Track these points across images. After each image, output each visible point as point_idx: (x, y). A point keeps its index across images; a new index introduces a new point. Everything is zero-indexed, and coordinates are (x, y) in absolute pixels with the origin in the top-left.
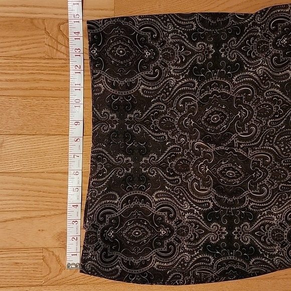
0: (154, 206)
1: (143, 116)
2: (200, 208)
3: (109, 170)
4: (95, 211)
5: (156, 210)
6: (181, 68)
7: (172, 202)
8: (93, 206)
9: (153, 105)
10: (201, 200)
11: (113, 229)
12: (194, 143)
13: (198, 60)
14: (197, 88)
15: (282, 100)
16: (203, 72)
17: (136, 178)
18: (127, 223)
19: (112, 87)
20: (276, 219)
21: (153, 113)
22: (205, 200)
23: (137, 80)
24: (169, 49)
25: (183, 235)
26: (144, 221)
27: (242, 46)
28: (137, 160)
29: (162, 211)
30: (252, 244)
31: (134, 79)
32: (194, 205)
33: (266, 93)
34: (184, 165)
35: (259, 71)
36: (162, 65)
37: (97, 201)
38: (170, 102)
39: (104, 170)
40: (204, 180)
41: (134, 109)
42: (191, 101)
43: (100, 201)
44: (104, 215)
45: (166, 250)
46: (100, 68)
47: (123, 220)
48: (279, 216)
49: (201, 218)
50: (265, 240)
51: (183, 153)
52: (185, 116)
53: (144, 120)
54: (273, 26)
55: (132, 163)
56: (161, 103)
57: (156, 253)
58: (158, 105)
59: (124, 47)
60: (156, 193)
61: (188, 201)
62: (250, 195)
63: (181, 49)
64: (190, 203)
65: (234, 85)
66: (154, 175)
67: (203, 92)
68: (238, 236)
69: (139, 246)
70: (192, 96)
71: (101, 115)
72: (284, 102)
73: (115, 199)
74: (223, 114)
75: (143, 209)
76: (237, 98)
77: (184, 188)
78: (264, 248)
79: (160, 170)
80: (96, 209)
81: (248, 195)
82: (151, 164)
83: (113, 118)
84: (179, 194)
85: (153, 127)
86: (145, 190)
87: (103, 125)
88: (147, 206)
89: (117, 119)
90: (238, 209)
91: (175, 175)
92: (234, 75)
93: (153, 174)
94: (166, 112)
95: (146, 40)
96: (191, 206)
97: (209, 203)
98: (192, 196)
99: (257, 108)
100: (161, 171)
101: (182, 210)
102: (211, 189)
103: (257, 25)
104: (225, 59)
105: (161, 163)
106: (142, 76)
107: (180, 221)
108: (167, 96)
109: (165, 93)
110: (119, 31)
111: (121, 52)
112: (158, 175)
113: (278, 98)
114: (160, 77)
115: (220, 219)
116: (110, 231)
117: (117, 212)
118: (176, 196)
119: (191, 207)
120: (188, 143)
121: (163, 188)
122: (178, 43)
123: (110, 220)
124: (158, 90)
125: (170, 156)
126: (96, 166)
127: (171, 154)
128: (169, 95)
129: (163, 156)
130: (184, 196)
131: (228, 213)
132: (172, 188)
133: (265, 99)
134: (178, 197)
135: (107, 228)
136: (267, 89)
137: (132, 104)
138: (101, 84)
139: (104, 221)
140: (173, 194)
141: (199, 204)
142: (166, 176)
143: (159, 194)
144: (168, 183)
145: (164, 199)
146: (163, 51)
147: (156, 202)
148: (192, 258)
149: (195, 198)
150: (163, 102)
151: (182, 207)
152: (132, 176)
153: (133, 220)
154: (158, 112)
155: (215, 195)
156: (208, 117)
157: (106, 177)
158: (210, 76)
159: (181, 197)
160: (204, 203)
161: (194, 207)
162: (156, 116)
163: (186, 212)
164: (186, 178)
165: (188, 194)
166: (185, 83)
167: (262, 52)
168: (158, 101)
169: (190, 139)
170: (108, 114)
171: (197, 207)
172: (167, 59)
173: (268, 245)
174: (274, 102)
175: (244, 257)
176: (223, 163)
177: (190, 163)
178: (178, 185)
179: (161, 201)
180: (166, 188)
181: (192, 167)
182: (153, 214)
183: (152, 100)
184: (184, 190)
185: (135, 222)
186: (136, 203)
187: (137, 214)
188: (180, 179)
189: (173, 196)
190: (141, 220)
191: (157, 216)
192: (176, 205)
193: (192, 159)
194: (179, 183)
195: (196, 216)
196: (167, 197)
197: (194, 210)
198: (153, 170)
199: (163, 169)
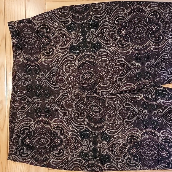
0: (53, 127)
1: (47, 76)
3: (28, 105)
4: (19, 128)
5: (54, 129)
6: (64, 48)
7: (62, 126)
8: (18, 125)
9: (51, 69)
10: (79, 125)
11: (29, 138)
12: (75, 91)
13: (73, 43)
14: (76, 59)
15: (126, 65)
16: (78, 50)
17: (43, 111)
18: (37, 135)
19: (27, 60)
20: (122, 141)
21: (52, 74)
22: (82, 124)
23: (40, 56)
24: (57, 37)
25: (69, 146)
27: (99, 34)
28: (43, 100)
29: (57, 129)
30: (107, 155)
31: (39, 55)
33: (117, 61)
34: (70, 104)
35: (111, 49)
36: (54, 46)
37: (20, 122)
38: (61, 67)
39: (25, 105)
40: (81, 113)
41: (40, 72)
42: (73, 66)
43: (22, 122)
44: (24, 130)
45: (58, 153)
46: (19, 50)
47: (34, 133)
48: (123, 139)
49: (78, 135)
50: (115, 153)
51: (69, 96)
52: (70, 75)
53: (47, 78)
54: (116, 22)
55: (41, 101)
56: (56, 68)
57: (53, 154)
58: (54, 69)
59: (31, 38)
60: (54, 120)
61: (72, 125)
62: (107, 124)
63: (63, 37)
64: (73, 126)
65: (98, 57)
66: (53, 109)
67: (80, 61)
68: (100, 149)
69: (44, 149)
70: (74, 64)
71: (22, 76)
72: (127, 67)
73: (31, 121)
74: (92, 73)
75: (46, 128)
76: (100, 64)
77: (70, 117)
78: (113, 157)
80: (20, 127)
81: (106, 124)
82: (51, 102)
83: (28, 77)
84: (67, 121)
85: (52, 81)
87: (23, 81)
88: (49, 126)
90: (100, 133)
91: (64, 109)
92: (97, 50)
93: (52, 109)
94: (59, 73)
95: (44, 33)
96: (73, 128)
97: (83, 127)
98: (74, 122)
99: (112, 70)
100: (57, 107)
101: (68, 130)
102: (85, 118)
103: (107, 21)
104: (90, 41)
105: (57, 102)
106: (43, 54)
107: (67, 136)
108: (58, 64)
109: (57, 62)
110: (27, 30)
111: (30, 41)
112: (55, 109)
113: (124, 64)
114: (53, 53)
115: (89, 137)
116: (27, 139)
117: (31, 128)
118: (65, 122)
120: (72, 91)
121: (58, 117)
122: (61, 33)
123: (27, 133)
124: (52, 60)
125: (62, 98)
126: (21, 103)
127: (63, 97)
128: (60, 63)
129: (58, 98)
130: (70, 122)
131: (94, 134)
132: (63, 117)
133: (116, 65)
134: (66, 123)
135: (25, 137)
136: (118, 59)
137: (39, 69)
138: (20, 59)
139: (24, 133)
140: (64, 120)
141: (78, 127)
142: (60, 110)
143: (56, 120)
144: (61, 114)
145: (58, 123)
146: (54, 38)
147: (54, 125)
148: (72, 159)
149: (76, 124)
150: (57, 67)
151: (68, 128)
152: (41, 109)
153: (40, 134)
154: (55, 73)
155: (88, 122)
156: (84, 75)
157: (26, 109)
158: (83, 51)
159: (68, 123)
160: (81, 127)
161: (75, 129)
162: (54, 75)
163: (70, 131)
164: (71, 112)
165: (72, 121)
166: (68, 56)
167: (112, 37)
168: (53, 66)
169: (73, 89)
170: (26, 75)
171: (77, 129)
172: (56, 43)
173: (116, 156)
174: (121, 66)
175: (101, 163)
176: (91, 103)
177: (73, 103)
178: (67, 115)
179: (56, 124)
180: (60, 116)
181: (75, 105)
182: (52, 131)
183: (50, 66)
184: (70, 118)
185: (41, 135)
186: (42, 124)
187: (43, 130)
188: (68, 112)
189: (63, 122)
190: (45, 134)
191: (54, 132)
192: (65, 128)
193: (74, 101)
194: (67, 114)
195: (76, 134)
196: (60, 122)
197: (74, 130)
198: (53, 106)
199: (58, 105)
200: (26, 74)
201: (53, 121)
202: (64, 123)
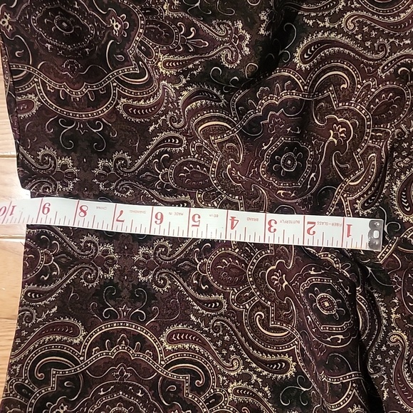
0: (163, 360)
2: (265, 373)
4: (26, 357)
5: (167, 368)
7: (203, 355)
8: (23, 345)
10: (271, 354)
11: (66, 402)
17: (125, 293)
18: (98, 390)
19: (58, 101)
21: (158, 156)
22: (280, 354)
26: (137, 389)
28: (126, 251)
29: (178, 371)
32: (254, 365)
34: (233, 271)
37: (33, 335)
39: (53, 269)
40: (280, 307)
43: (40, 335)
44: (45, 369)
47: (89, 383)
49: (266, 396)
53: (140, 173)
55: (116, 257)
56: (172, 134)
58: (167, 139)
60: (168, 331)
61: (241, 355)
64: (244, 359)
66: (165, 289)
71: (37, 161)
73: (76, 334)
75: (136, 364)
77: (234, 322)
79: (178, 276)
80: (30, 352)
82: (158, 262)
83: (64, 167)
84: (221, 337)
86: (146, 321)
88: (145, 357)
89: (75, 170)
91: (211, 291)
93: (162, 287)
96: (247, 365)
97: (287, 364)
98: (251, 344)
100: (181, 280)
101: (223, 375)
102: (292, 329)
105: (181, 260)
107: (217, 398)
112: (174, 289)
116: (59, 404)
117: (77, 363)
118: (214, 341)
119: (245, 369)
121: (186, 320)
123: (61, 381)
124: (158, 104)
125: (199, 246)
126: (37, 256)
129: (184, 245)
130: (232, 342)
132: (207, 319)
134: (219, 343)
135: (52, 397)
137: (108, 138)
138: (33, 96)
139: (46, 382)
140: (208, 335)
141: (266, 362)
142: (192, 292)
143: (175, 332)
144: (197, 307)
145: (187, 346)
147: (167, 353)
149: (258, 349)
151: (224, 366)
152: (116, 285)
153: (112, 384)
154: (170, 153)
155: (302, 349)
157: (58, 283)
159: (226, 345)
160: (275, 362)
161: (252, 369)
162: (166, 163)
163: (231, 379)
164: (240, 300)
165: (243, 339)
168: (164, 128)
170: (53, 159)
171: (260, 370)
177: (247, 265)
178: (221, 315)
179: (179, 350)
180: (193, 318)
181: (253, 275)
182: (159, 376)
183: (151, 128)
184: (234, 326)
185: (116, 391)
186: (122, 348)
187: (122, 373)
188: (224, 301)
189: (207, 339)
190: (130, 385)
191: (167, 382)
192: (212, 363)
193: (250, 257)
194: (222, 311)
195: (255, 390)
196: (194, 342)
197: (251, 376)
198: (163, 275)
199: (185, 275)
200: (54, 154)
201: (165, 334)
202: (211, 344)
